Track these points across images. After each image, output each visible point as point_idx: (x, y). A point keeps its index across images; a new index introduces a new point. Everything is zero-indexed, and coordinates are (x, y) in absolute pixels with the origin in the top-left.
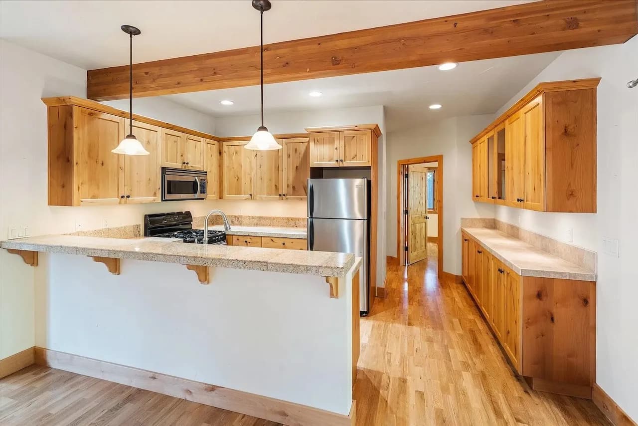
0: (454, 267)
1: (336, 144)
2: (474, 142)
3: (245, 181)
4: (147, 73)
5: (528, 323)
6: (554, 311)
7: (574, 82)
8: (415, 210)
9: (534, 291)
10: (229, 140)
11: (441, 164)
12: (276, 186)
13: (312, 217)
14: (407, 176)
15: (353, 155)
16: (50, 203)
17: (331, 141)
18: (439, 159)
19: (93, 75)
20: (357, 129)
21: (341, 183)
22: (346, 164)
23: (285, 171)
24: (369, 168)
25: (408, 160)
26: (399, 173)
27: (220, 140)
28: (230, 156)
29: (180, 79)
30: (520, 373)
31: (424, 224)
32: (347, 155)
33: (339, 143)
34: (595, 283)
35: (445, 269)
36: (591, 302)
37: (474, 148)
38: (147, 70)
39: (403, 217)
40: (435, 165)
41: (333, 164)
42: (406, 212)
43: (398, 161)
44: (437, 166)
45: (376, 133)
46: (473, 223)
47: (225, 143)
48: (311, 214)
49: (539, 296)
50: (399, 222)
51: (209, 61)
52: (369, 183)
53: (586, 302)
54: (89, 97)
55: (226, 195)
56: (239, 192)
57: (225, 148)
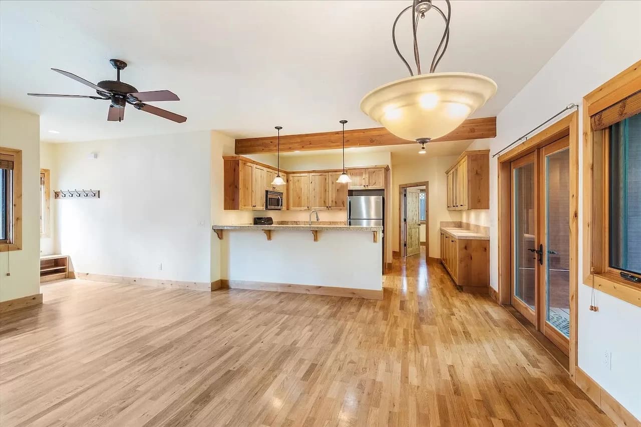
0: (435, 253)
1: (364, 176)
2: (447, 173)
3: (304, 198)
4: (271, 142)
5: (461, 261)
6: (472, 254)
7: (480, 151)
8: (411, 218)
9: (463, 246)
10: (294, 173)
11: (427, 187)
12: (324, 202)
13: (350, 219)
14: (405, 195)
15: (374, 181)
16: (225, 209)
17: (361, 174)
18: (426, 184)
19: (238, 142)
20: (376, 168)
21: (363, 198)
22: (370, 188)
23: (330, 193)
24: (383, 190)
25: (406, 185)
26: (400, 193)
27: (287, 173)
28: (294, 183)
29: (291, 146)
30: (458, 284)
31: (417, 229)
32: (370, 182)
33: (365, 176)
34: (489, 240)
35: (430, 256)
36: (488, 249)
37: (448, 177)
38: (271, 141)
39: (403, 224)
40: (424, 187)
41: (362, 188)
42: (405, 220)
43: (400, 185)
44: (425, 188)
45: (387, 169)
46: (448, 224)
47: (291, 175)
48: (350, 217)
49: (466, 248)
50: (400, 227)
51: (307, 138)
52: (383, 199)
53: (485, 249)
54: (236, 153)
55: (291, 208)
56: (299, 205)
57: (291, 178)
